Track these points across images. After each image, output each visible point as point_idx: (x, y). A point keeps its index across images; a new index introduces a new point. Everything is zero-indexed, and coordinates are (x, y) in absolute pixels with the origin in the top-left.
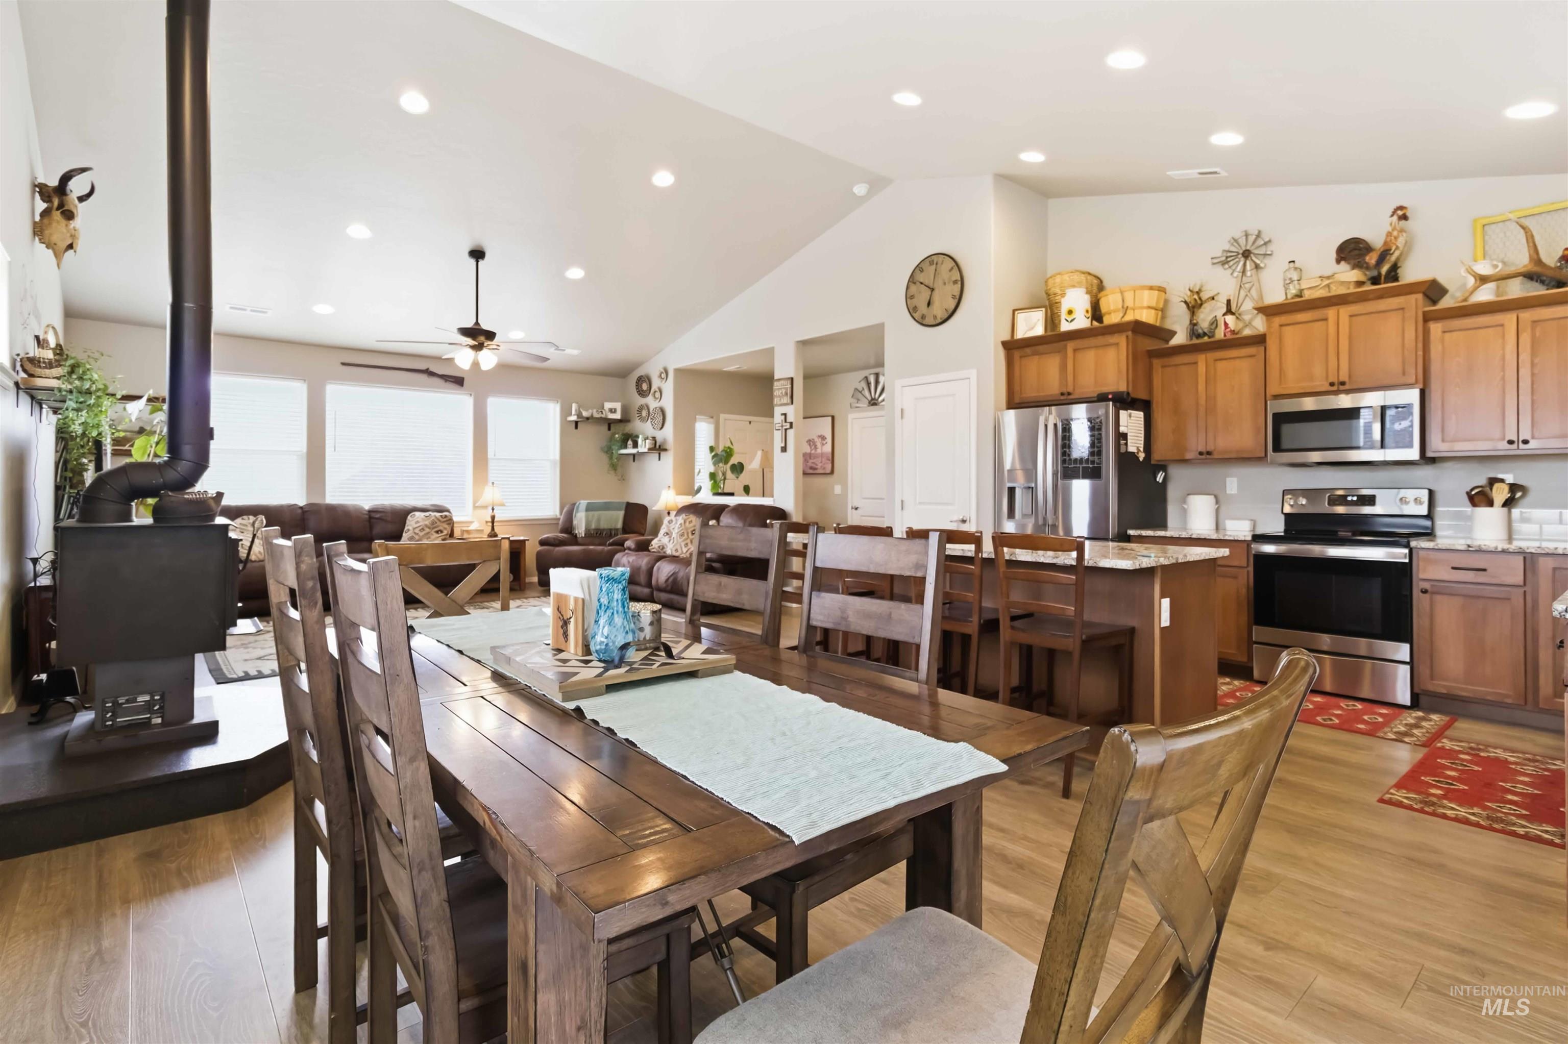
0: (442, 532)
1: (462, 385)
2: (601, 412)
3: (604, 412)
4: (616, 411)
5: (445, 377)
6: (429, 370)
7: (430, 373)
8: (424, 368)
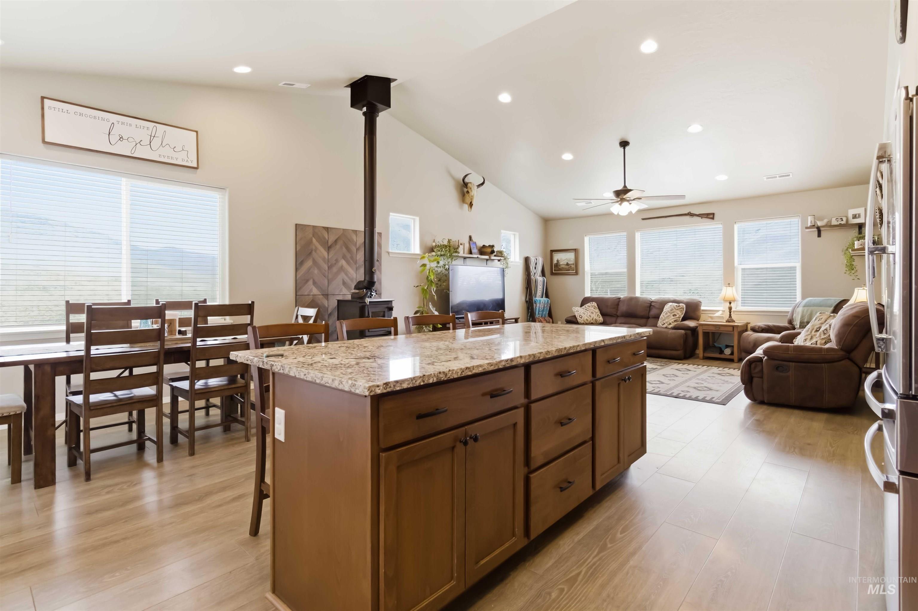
0: (676, 315)
1: (713, 218)
2: (841, 219)
3: (844, 219)
4: (859, 216)
5: (701, 216)
6: (690, 213)
7: (691, 214)
8: (686, 212)
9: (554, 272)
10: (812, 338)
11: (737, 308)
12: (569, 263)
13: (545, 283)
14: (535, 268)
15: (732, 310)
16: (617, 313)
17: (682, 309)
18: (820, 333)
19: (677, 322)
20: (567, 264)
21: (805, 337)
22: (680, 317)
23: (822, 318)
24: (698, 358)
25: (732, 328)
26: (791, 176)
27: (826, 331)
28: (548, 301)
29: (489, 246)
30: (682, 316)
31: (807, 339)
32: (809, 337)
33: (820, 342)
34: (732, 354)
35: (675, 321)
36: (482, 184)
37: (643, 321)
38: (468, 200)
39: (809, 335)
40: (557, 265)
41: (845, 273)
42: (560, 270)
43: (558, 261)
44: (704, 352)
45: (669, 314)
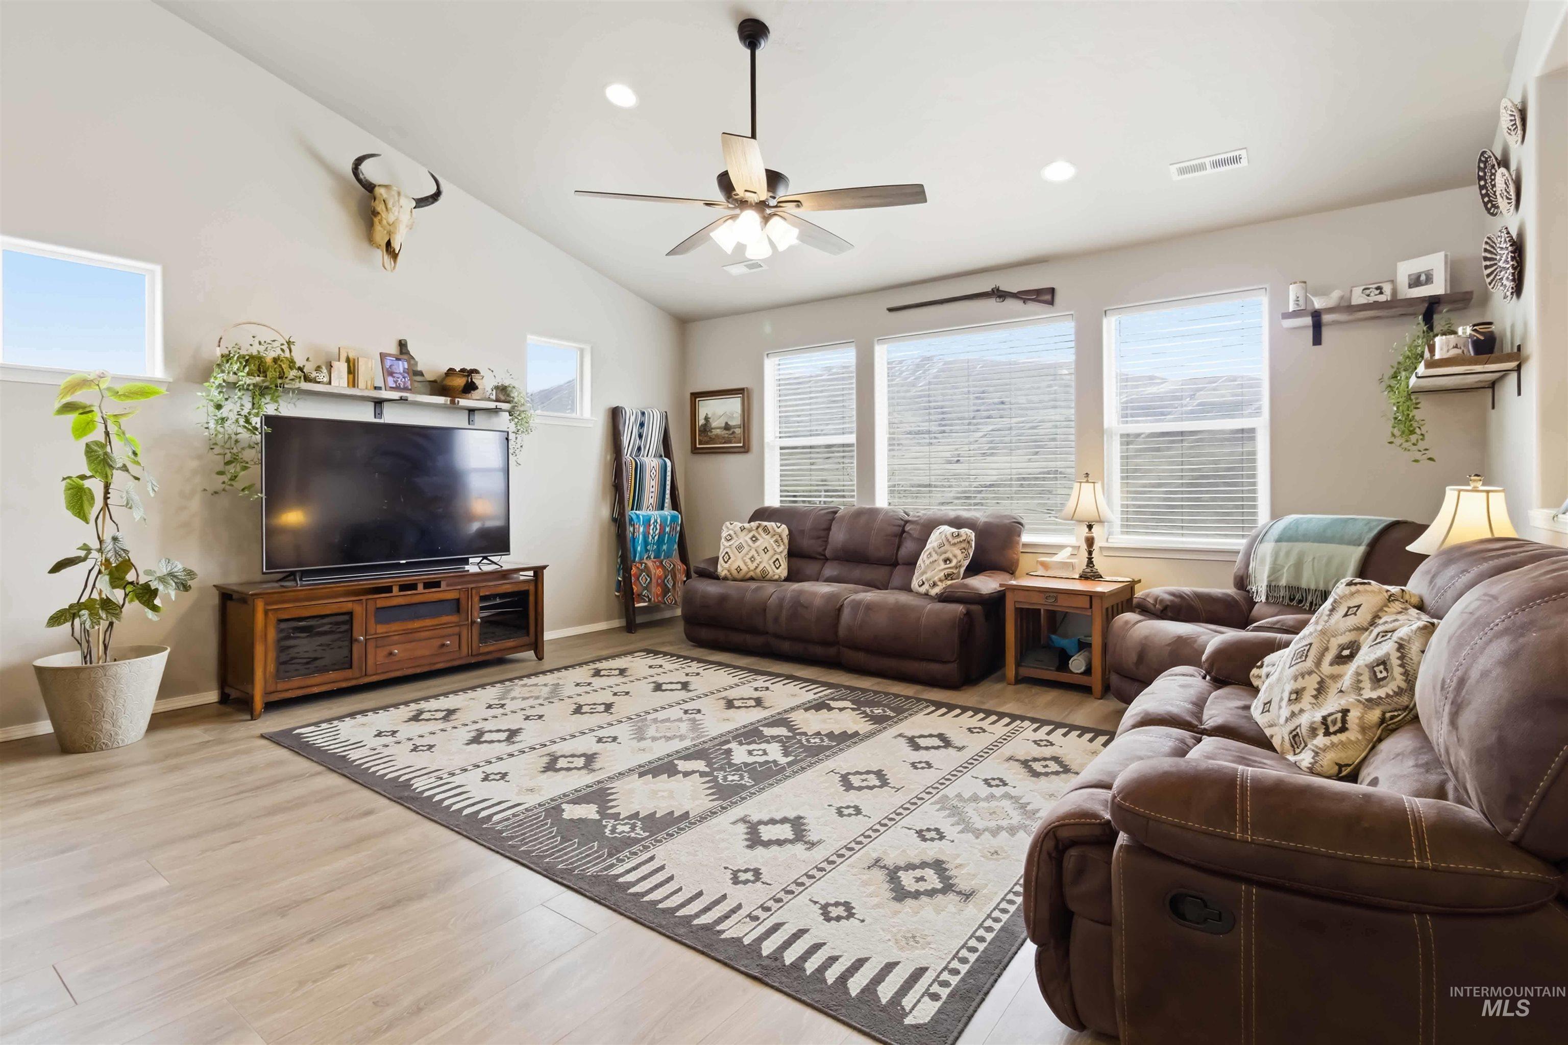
0: (951, 561)
1: (1051, 303)
2: (1377, 288)
3: (1387, 289)
4: (1429, 280)
5: (1024, 296)
6: (998, 290)
7: (999, 294)
8: (988, 288)
9: (698, 446)
10: (1321, 689)
11: (1109, 540)
12: (730, 423)
13: (669, 474)
14: (640, 436)
15: (1096, 547)
16: (825, 549)
17: (963, 545)
18: (1358, 674)
19: (952, 579)
20: (727, 427)
21: (1295, 679)
22: (960, 566)
23: (1359, 607)
24: (1002, 679)
25: (1088, 598)
26: (1244, 162)
27: (1386, 669)
28: (674, 519)
29: (463, 370)
30: (967, 563)
31: (1304, 689)
32: (1311, 683)
33: (1361, 718)
34: (1088, 671)
35: (948, 577)
36: (436, 196)
37: (879, 573)
38: (380, 237)
39: (1310, 673)
40: (706, 428)
41: (1391, 443)
42: (712, 440)
43: (707, 419)
44: (1018, 665)
45: (935, 557)
